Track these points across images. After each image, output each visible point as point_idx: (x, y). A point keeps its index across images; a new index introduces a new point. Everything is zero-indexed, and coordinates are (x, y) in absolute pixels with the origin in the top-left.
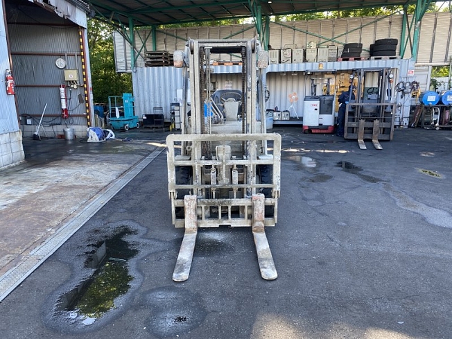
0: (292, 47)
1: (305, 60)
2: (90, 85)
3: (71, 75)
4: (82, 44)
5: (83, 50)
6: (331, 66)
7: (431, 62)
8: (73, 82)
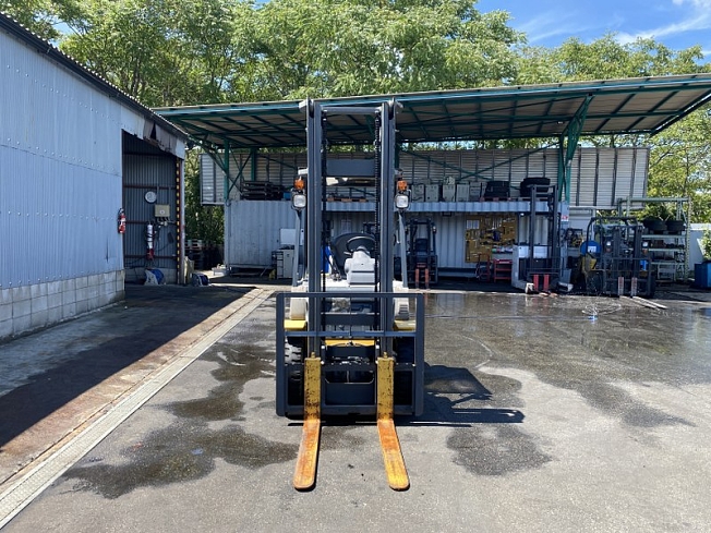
0: (426, 181)
1: (441, 199)
2: (183, 223)
3: (163, 211)
4: (179, 176)
5: (179, 184)
6: (470, 207)
7: (595, 205)
8: (164, 219)
